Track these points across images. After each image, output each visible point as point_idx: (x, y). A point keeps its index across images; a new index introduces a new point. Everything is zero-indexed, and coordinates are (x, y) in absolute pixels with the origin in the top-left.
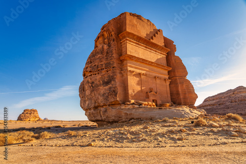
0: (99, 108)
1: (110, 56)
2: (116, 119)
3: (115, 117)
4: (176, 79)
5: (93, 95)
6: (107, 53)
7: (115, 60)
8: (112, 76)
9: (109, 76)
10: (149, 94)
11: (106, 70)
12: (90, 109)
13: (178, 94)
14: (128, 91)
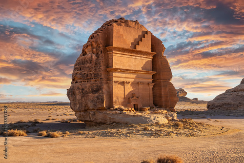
0: (88, 111)
1: (98, 67)
2: (103, 121)
3: (102, 119)
4: (160, 82)
5: (83, 100)
6: (96, 64)
7: (102, 72)
8: (100, 86)
9: (97, 86)
10: (131, 99)
11: (95, 79)
12: (80, 112)
13: (160, 96)
14: (113, 98)
